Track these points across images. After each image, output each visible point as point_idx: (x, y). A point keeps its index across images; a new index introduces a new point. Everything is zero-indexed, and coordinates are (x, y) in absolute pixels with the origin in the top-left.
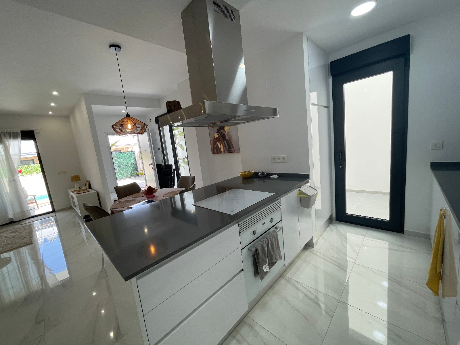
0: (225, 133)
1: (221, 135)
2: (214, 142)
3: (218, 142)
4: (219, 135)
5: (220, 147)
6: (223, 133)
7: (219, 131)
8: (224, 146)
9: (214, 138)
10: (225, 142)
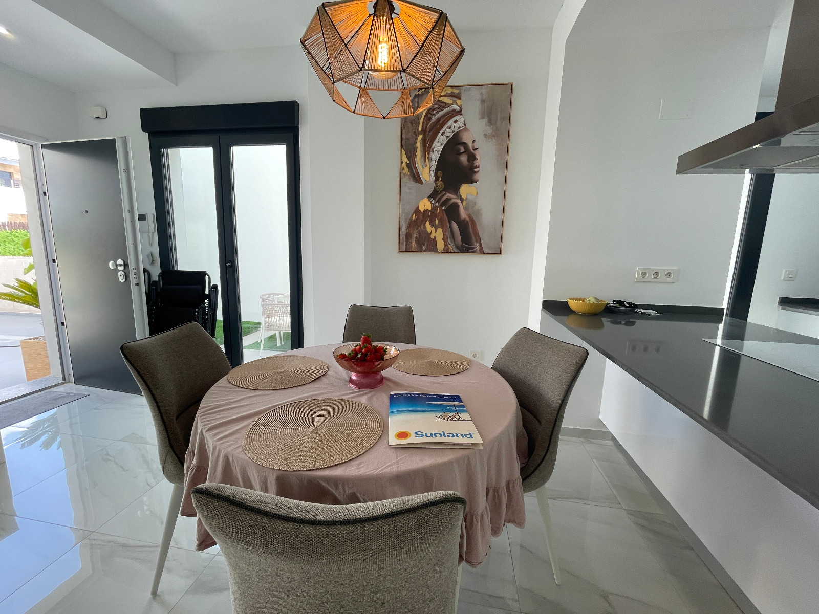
0: (459, 201)
1: (442, 205)
2: (415, 221)
3: (428, 224)
4: (437, 204)
5: (432, 237)
6: (453, 200)
7: (440, 194)
8: (448, 234)
9: (417, 211)
10: (455, 226)
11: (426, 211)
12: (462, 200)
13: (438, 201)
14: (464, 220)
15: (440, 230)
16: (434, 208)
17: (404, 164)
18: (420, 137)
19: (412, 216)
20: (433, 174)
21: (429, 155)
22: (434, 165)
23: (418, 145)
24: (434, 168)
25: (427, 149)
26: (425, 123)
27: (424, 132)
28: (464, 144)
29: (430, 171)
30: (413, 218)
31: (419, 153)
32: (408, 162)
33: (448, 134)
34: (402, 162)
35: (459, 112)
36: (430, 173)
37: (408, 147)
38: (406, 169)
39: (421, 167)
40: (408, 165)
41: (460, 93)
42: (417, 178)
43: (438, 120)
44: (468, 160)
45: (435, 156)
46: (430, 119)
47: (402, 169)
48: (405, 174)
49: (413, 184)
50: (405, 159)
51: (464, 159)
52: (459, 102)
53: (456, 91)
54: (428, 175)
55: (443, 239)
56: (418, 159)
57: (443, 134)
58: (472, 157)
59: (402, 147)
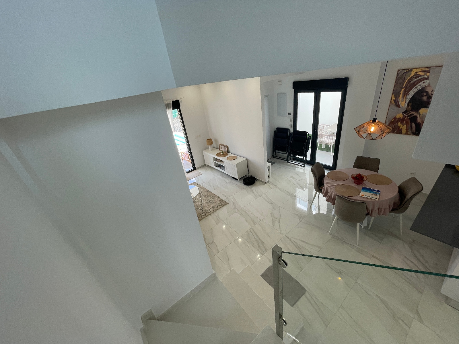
0: (418, 115)
1: (408, 116)
2: (393, 122)
3: (399, 123)
4: (406, 116)
5: (400, 128)
6: (415, 115)
7: (408, 112)
8: (409, 128)
9: (395, 118)
10: (413, 125)
11: (400, 118)
12: (420, 115)
13: (407, 115)
14: (419, 123)
15: (405, 126)
16: (404, 117)
17: (393, 100)
18: (403, 89)
19: (392, 120)
20: (406, 104)
21: (406, 96)
22: (408, 101)
23: (402, 92)
24: (408, 102)
25: (406, 93)
26: (407, 84)
27: (406, 88)
28: (427, 93)
29: (405, 103)
30: (393, 120)
31: (401, 96)
32: (395, 99)
33: (418, 88)
34: (391, 99)
35: (427, 79)
36: (405, 104)
37: (396, 93)
38: (393, 102)
39: (401, 101)
40: (394, 101)
41: (429, 71)
42: (398, 106)
43: (415, 82)
44: (427, 99)
45: (409, 97)
46: (410, 82)
47: (391, 102)
48: (392, 104)
49: (395, 108)
50: (394, 98)
51: (425, 98)
52: (428, 74)
53: (428, 69)
54: (404, 104)
55: (406, 129)
56: (400, 99)
57: (416, 88)
58: (430, 98)
59: (393, 93)
